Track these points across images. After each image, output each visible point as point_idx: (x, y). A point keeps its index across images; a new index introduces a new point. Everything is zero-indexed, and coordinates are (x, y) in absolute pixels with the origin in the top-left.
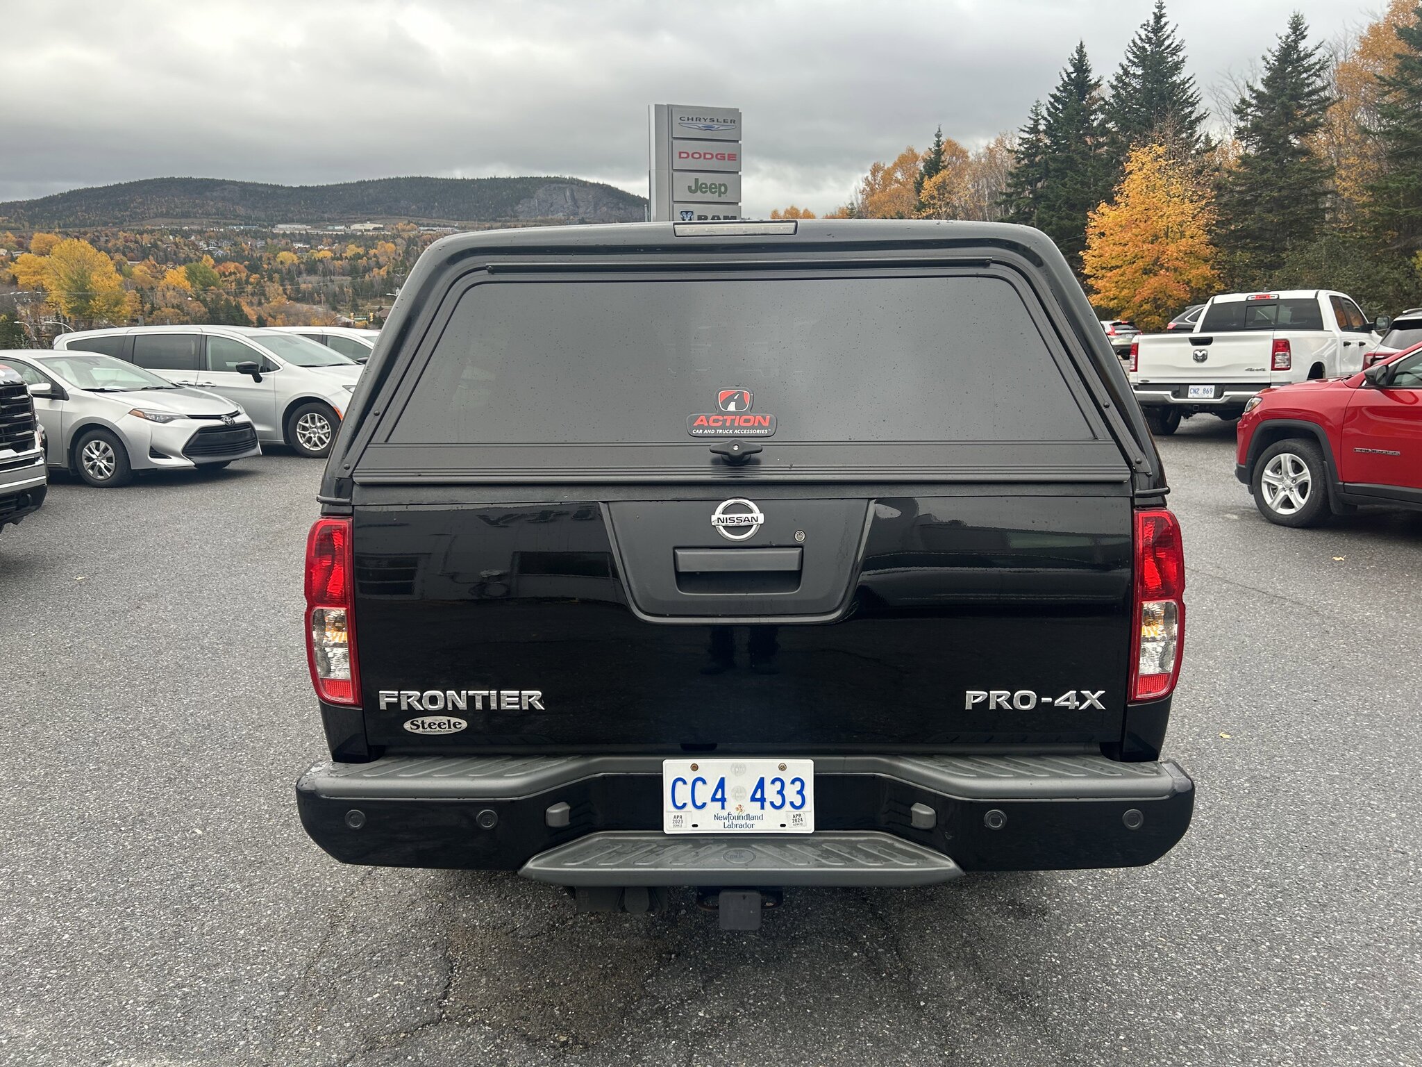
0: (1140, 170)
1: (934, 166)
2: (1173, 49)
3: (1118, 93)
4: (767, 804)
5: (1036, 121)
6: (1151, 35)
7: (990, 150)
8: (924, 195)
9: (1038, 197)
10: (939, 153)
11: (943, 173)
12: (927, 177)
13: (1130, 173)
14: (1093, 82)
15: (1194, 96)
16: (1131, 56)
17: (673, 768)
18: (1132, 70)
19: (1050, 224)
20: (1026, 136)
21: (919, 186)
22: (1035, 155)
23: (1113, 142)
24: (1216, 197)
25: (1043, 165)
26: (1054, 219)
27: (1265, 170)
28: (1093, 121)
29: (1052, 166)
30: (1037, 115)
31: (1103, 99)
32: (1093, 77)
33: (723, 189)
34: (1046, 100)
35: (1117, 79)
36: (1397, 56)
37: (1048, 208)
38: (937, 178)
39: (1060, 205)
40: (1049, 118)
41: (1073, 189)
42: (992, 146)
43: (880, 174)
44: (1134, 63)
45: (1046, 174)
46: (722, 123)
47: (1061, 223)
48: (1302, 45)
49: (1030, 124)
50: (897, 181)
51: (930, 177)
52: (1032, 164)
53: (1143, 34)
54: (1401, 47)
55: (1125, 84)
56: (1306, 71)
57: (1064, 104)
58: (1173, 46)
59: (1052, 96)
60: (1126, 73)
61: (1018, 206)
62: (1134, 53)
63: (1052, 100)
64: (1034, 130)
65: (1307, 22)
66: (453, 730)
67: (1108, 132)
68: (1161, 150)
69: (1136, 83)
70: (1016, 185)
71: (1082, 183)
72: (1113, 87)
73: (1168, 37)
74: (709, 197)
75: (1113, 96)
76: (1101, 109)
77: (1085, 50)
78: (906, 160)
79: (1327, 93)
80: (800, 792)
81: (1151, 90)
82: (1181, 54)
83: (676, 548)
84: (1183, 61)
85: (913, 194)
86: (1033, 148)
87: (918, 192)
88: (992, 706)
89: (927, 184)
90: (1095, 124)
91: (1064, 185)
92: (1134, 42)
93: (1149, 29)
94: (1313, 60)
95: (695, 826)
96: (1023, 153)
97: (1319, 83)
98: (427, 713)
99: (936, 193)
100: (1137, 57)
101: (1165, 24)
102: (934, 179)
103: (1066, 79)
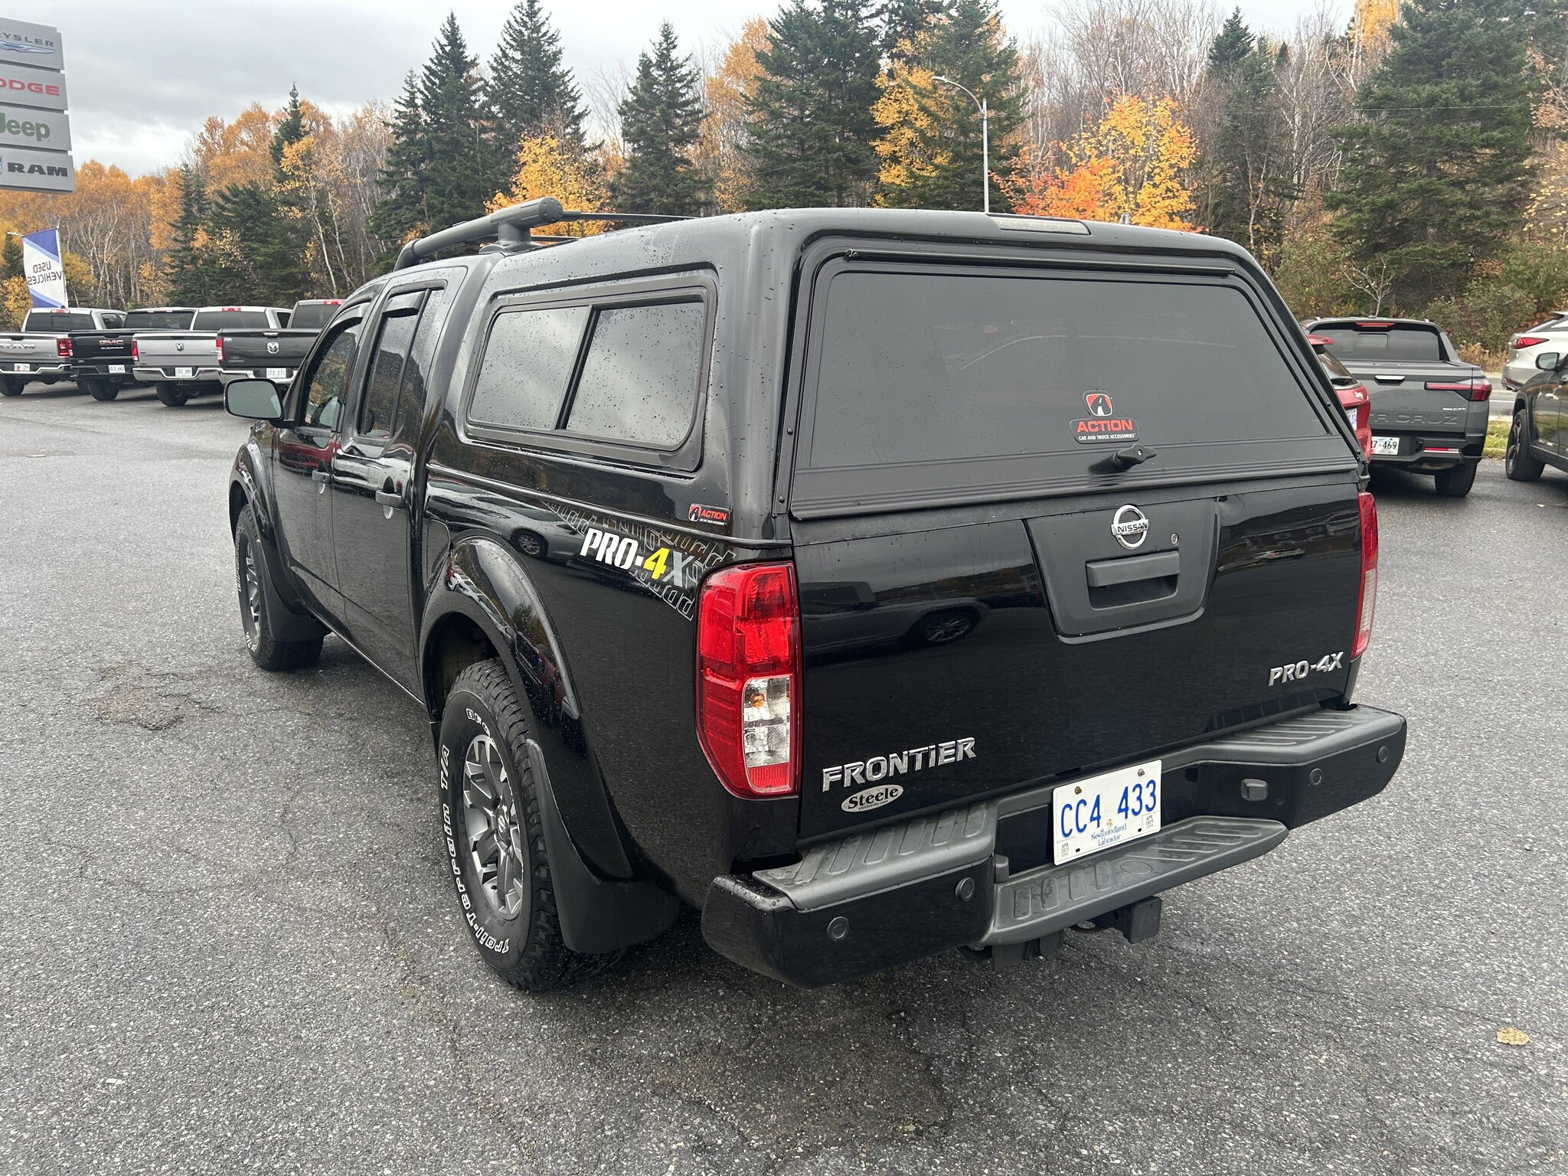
0: (535, 161)
1: (292, 130)
2: (550, 38)
3: (499, 76)
4: (1130, 812)
5: (413, 94)
6: (526, 19)
7: (359, 121)
8: (285, 164)
9: (423, 180)
10: (296, 115)
11: (305, 140)
12: (286, 143)
13: (524, 164)
14: (468, 59)
15: (575, 90)
16: (508, 39)
17: (1063, 795)
18: (511, 53)
19: (442, 210)
20: (402, 109)
21: (277, 153)
22: (415, 132)
23: (500, 128)
24: (610, 198)
25: (427, 145)
26: (446, 206)
27: (653, 176)
28: (474, 102)
29: (436, 146)
30: (413, 87)
31: (482, 79)
32: (469, 54)
33: (43, 131)
34: (421, 71)
35: (495, 60)
36: (757, 78)
37: (437, 192)
38: (301, 145)
39: (450, 191)
40: (426, 92)
41: (464, 175)
42: (359, 115)
43: (219, 132)
44: (512, 46)
45: (430, 155)
46: (34, 44)
47: (455, 210)
48: (674, 54)
49: (406, 96)
50: (243, 143)
51: (291, 143)
52: (411, 142)
53: (518, 16)
54: (758, 69)
55: (505, 67)
56: (679, 81)
57: (441, 79)
58: (549, 34)
59: (427, 68)
60: (505, 55)
61: (402, 188)
62: (511, 35)
63: (427, 73)
64: (411, 103)
65: (676, 31)
66: (890, 799)
67: (492, 117)
68: (554, 143)
69: (516, 68)
70: (397, 164)
71: (472, 169)
72: (493, 68)
73: (543, 24)
74: (21, 139)
75: (495, 79)
76: (483, 89)
77: (456, 22)
78: (253, 119)
79: (697, 106)
80: (1153, 794)
81: (534, 78)
82: (558, 45)
83: (1087, 562)
84: (560, 52)
85: (269, 161)
86: (410, 125)
87: (278, 161)
88: (1284, 680)
89: (287, 150)
90: (477, 106)
91: (454, 169)
92: (508, 22)
93: (524, 12)
94: (684, 71)
95: (1078, 850)
96: (402, 128)
97: (689, 96)
98: (869, 784)
99: (300, 163)
100: (514, 39)
101: (539, 10)
102: (295, 146)
103: (440, 51)
